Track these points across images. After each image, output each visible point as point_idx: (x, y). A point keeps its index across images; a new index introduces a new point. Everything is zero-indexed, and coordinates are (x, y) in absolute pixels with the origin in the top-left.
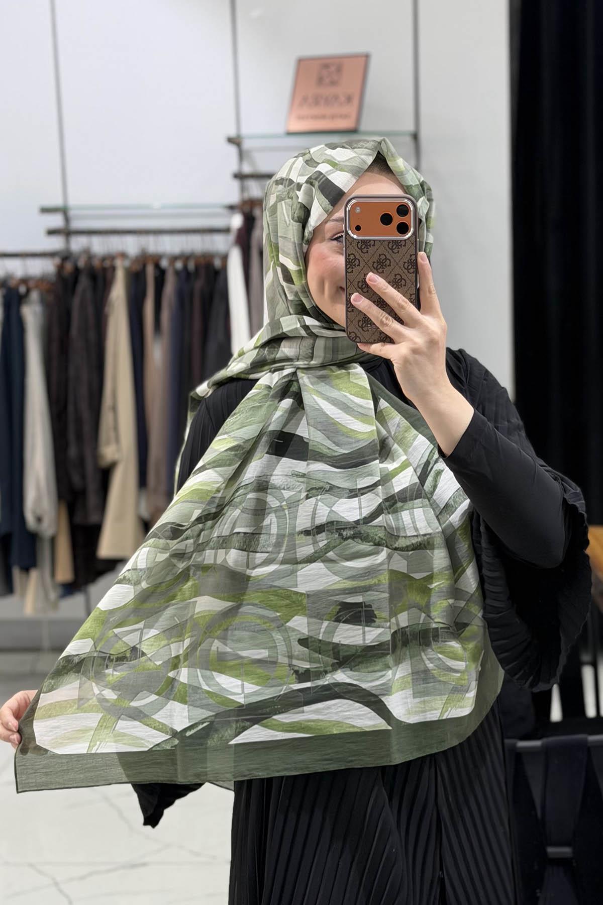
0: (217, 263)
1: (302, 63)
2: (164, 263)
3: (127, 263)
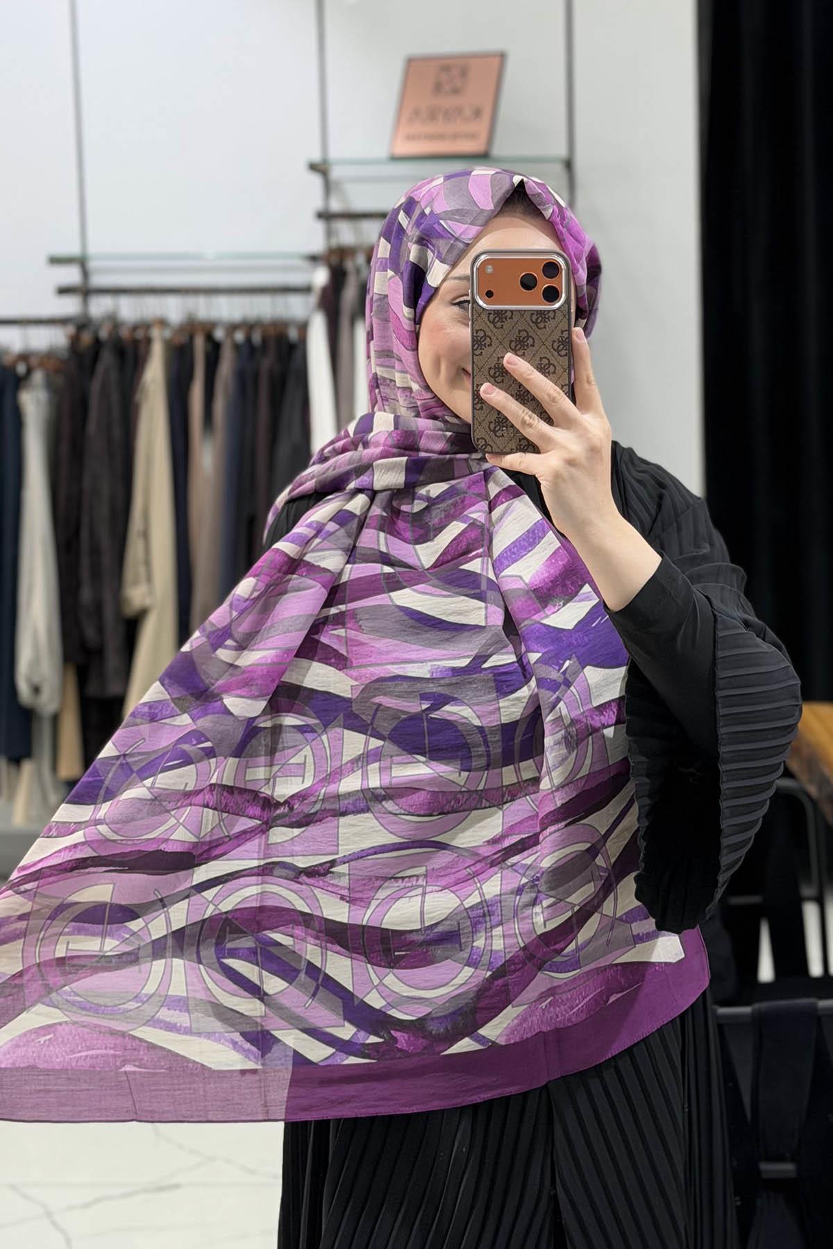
0: (293, 334)
1: (413, 65)
2: (219, 334)
3: (168, 334)
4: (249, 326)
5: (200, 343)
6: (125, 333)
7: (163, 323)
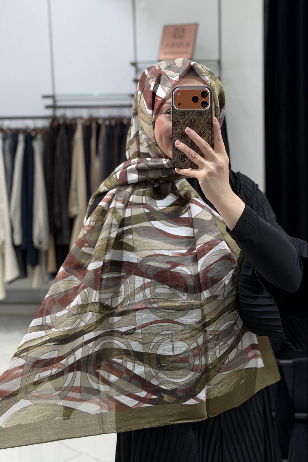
0: (125, 122)
2: (100, 122)
3: (83, 122)
4: (110, 119)
5: (94, 126)
6: (68, 122)
7: (81, 118)
